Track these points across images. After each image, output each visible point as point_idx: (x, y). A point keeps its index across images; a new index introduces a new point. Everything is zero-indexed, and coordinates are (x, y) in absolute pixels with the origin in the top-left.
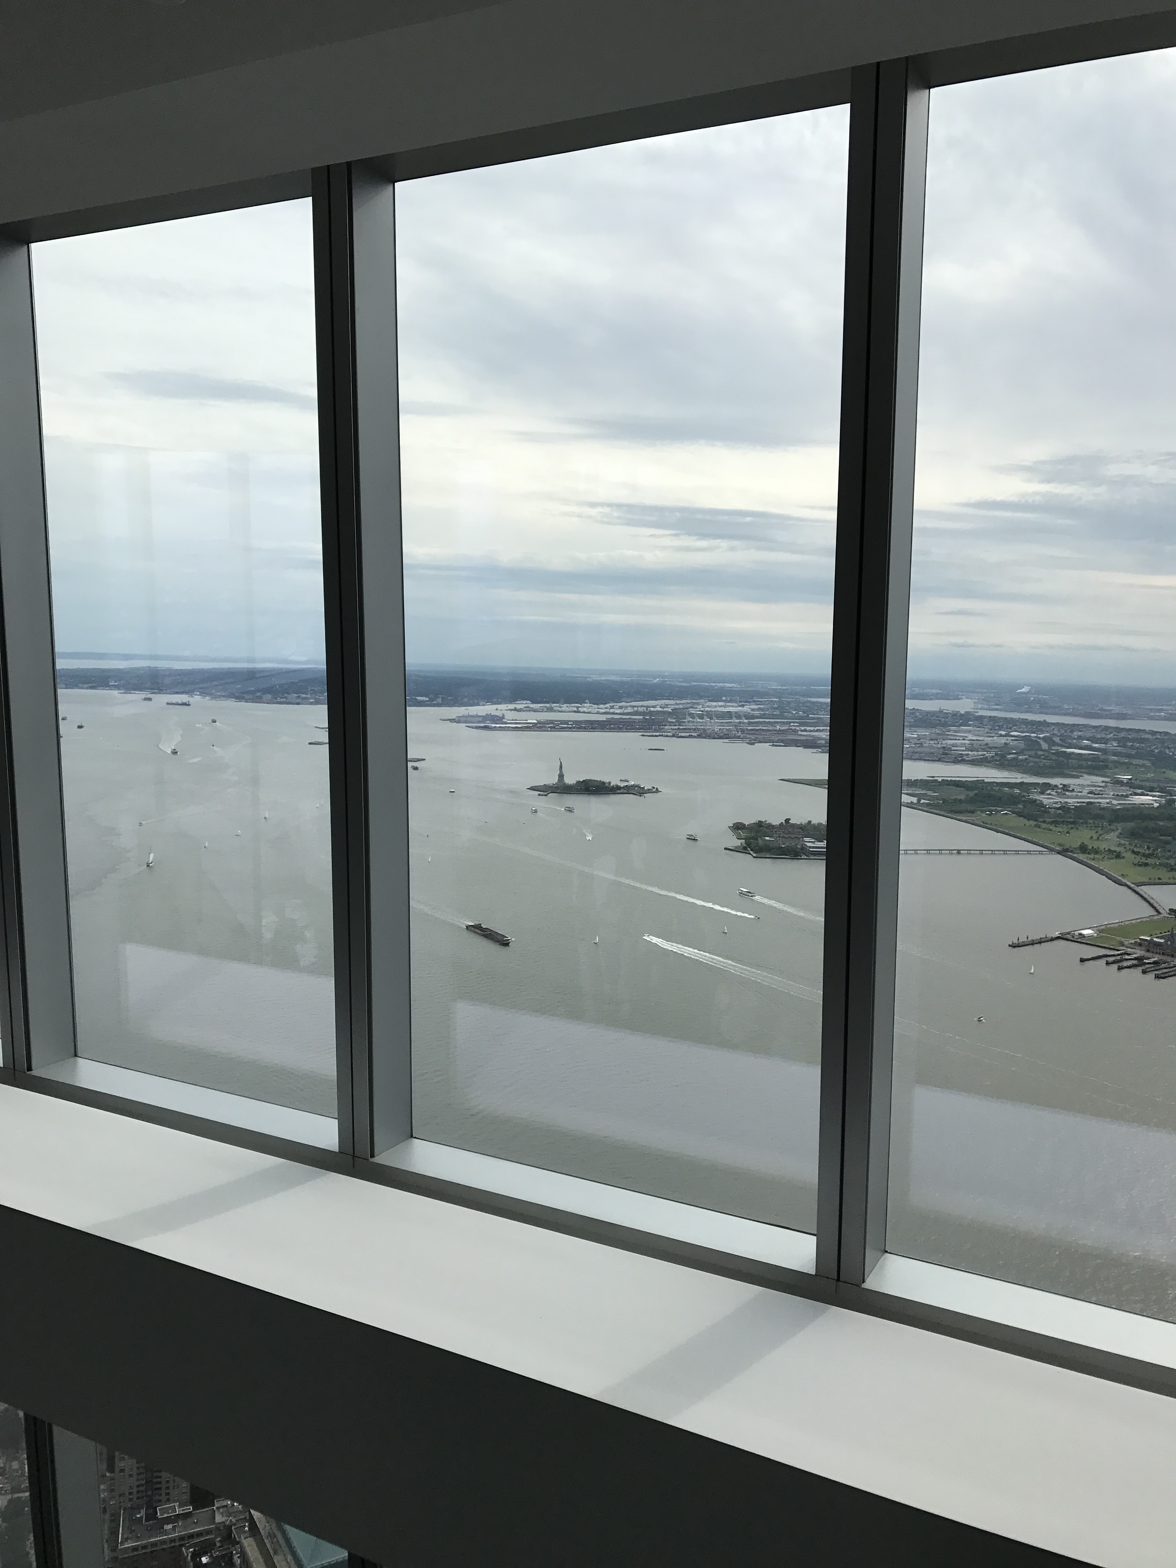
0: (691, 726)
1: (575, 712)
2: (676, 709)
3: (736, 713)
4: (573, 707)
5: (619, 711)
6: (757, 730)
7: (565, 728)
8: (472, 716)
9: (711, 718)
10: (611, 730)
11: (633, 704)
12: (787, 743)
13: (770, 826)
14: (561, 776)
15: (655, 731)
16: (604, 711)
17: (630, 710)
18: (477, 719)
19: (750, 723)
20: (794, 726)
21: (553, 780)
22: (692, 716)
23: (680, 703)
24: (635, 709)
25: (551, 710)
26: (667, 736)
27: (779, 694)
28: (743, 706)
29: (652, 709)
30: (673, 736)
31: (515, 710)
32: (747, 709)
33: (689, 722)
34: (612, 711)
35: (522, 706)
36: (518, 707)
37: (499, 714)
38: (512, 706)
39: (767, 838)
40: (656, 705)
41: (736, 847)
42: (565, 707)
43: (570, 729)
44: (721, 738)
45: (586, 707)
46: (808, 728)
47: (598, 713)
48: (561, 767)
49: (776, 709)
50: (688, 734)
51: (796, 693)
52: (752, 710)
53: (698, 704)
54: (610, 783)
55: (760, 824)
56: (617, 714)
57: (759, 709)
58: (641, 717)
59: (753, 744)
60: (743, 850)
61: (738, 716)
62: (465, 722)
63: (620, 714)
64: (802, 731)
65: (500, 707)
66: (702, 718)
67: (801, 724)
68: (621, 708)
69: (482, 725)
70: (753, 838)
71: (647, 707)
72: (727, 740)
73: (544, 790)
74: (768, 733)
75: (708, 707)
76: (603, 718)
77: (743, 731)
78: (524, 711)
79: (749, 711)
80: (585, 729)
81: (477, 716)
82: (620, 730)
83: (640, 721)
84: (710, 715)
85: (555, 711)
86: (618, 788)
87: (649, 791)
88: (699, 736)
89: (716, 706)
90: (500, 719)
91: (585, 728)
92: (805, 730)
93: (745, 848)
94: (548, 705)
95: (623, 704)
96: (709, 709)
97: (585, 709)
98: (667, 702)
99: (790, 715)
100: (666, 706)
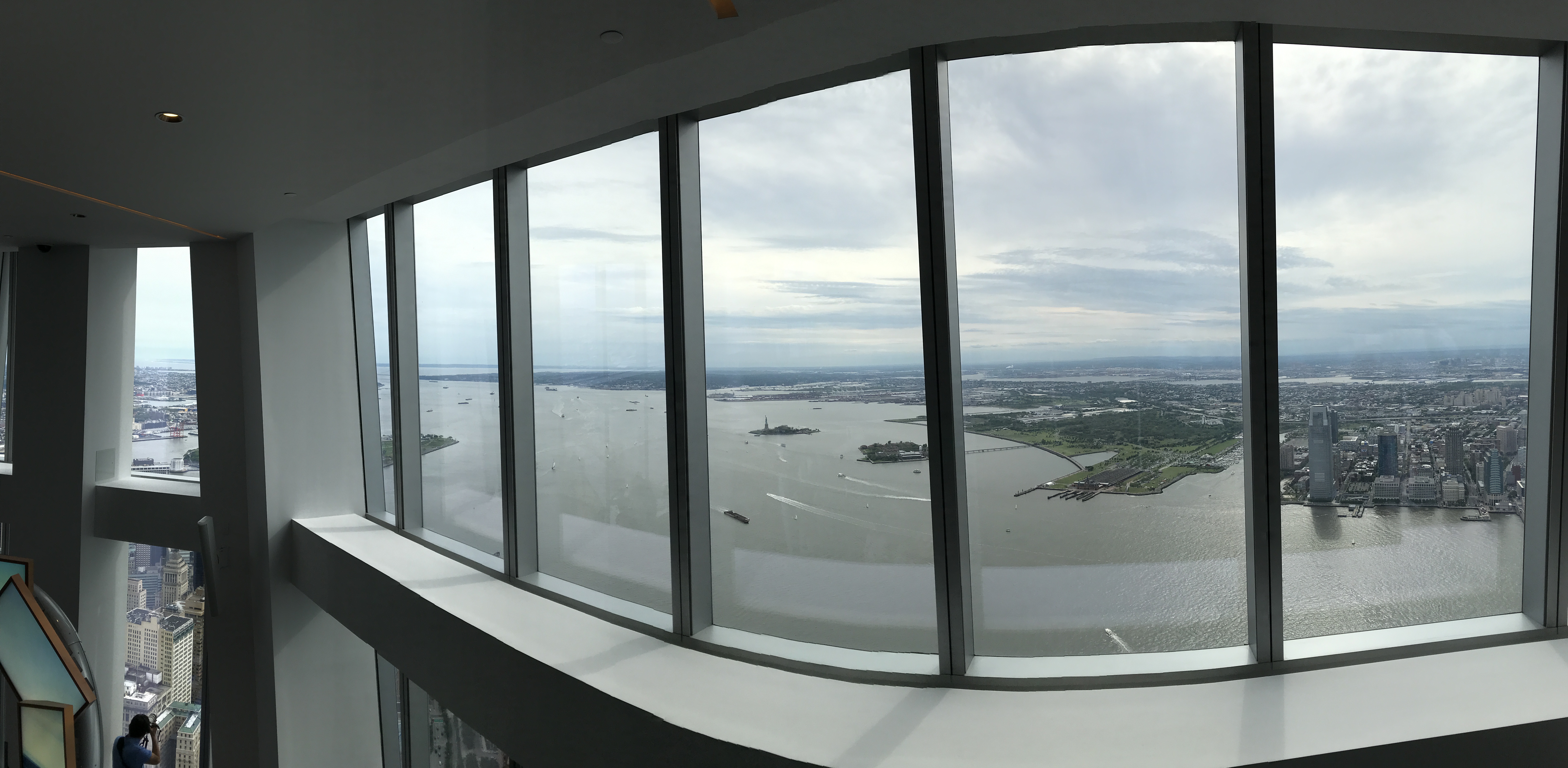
0: (835, 395)
1: (773, 390)
2: (826, 387)
3: (858, 387)
4: (772, 387)
5: (796, 389)
6: (869, 396)
7: (767, 399)
9: (845, 391)
10: (792, 399)
11: (804, 385)
12: (886, 401)
13: (881, 446)
14: (766, 425)
15: (816, 399)
16: (788, 389)
17: (802, 388)
19: (865, 392)
20: (889, 392)
21: (762, 427)
22: (835, 390)
23: (829, 384)
24: (805, 387)
25: (760, 389)
26: (822, 401)
27: (879, 376)
28: (861, 383)
29: (814, 387)
30: (826, 401)
31: (741, 390)
32: (863, 385)
33: (834, 393)
34: (792, 389)
35: (744, 388)
36: (743, 389)
38: (739, 389)
39: (880, 452)
40: (816, 385)
41: (863, 459)
42: (767, 388)
43: (770, 399)
44: (851, 401)
45: (778, 387)
46: (897, 393)
47: (785, 390)
48: (766, 420)
49: (879, 383)
50: (833, 400)
51: (889, 375)
52: (866, 385)
53: (838, 383)
54: (793, 428)
55: (875, 445)
56: (795, 390)
57: (869, 385)
58: (809, 392)
59: (868, 403)
60: (867, 460)
61: (859, 388)
63: (797, 391)
64: (893, 394)
65: (732, 389)
66: (841, 391)
67: (893, 391)
68: (797, 387)
70: (871, 453)
71: (811, 386)
72: (854, 402)
73: (757, 433)
74: (876, 397)
75: (843, 384)
76: (788, 393)
77: (862, 397)
78: (746, 391)
79: (864, 385)
80: (778, 399)
82: (797, 399)
83: (807, 394)
84: (844, 389)
85: (762, 390)
86: (797, 430)
87: (814, 431)
88: (839, 400)
89: (847, 384)
90: (732, 396)
91: (778, 398)
92: (895, 394)
93: (868, 459)
94: (758, 387)
95: (798, 385)
96: (843, 386)
97: (778, 389)
98: (822, 383)
99: (886, 386)
100: (821, 385)
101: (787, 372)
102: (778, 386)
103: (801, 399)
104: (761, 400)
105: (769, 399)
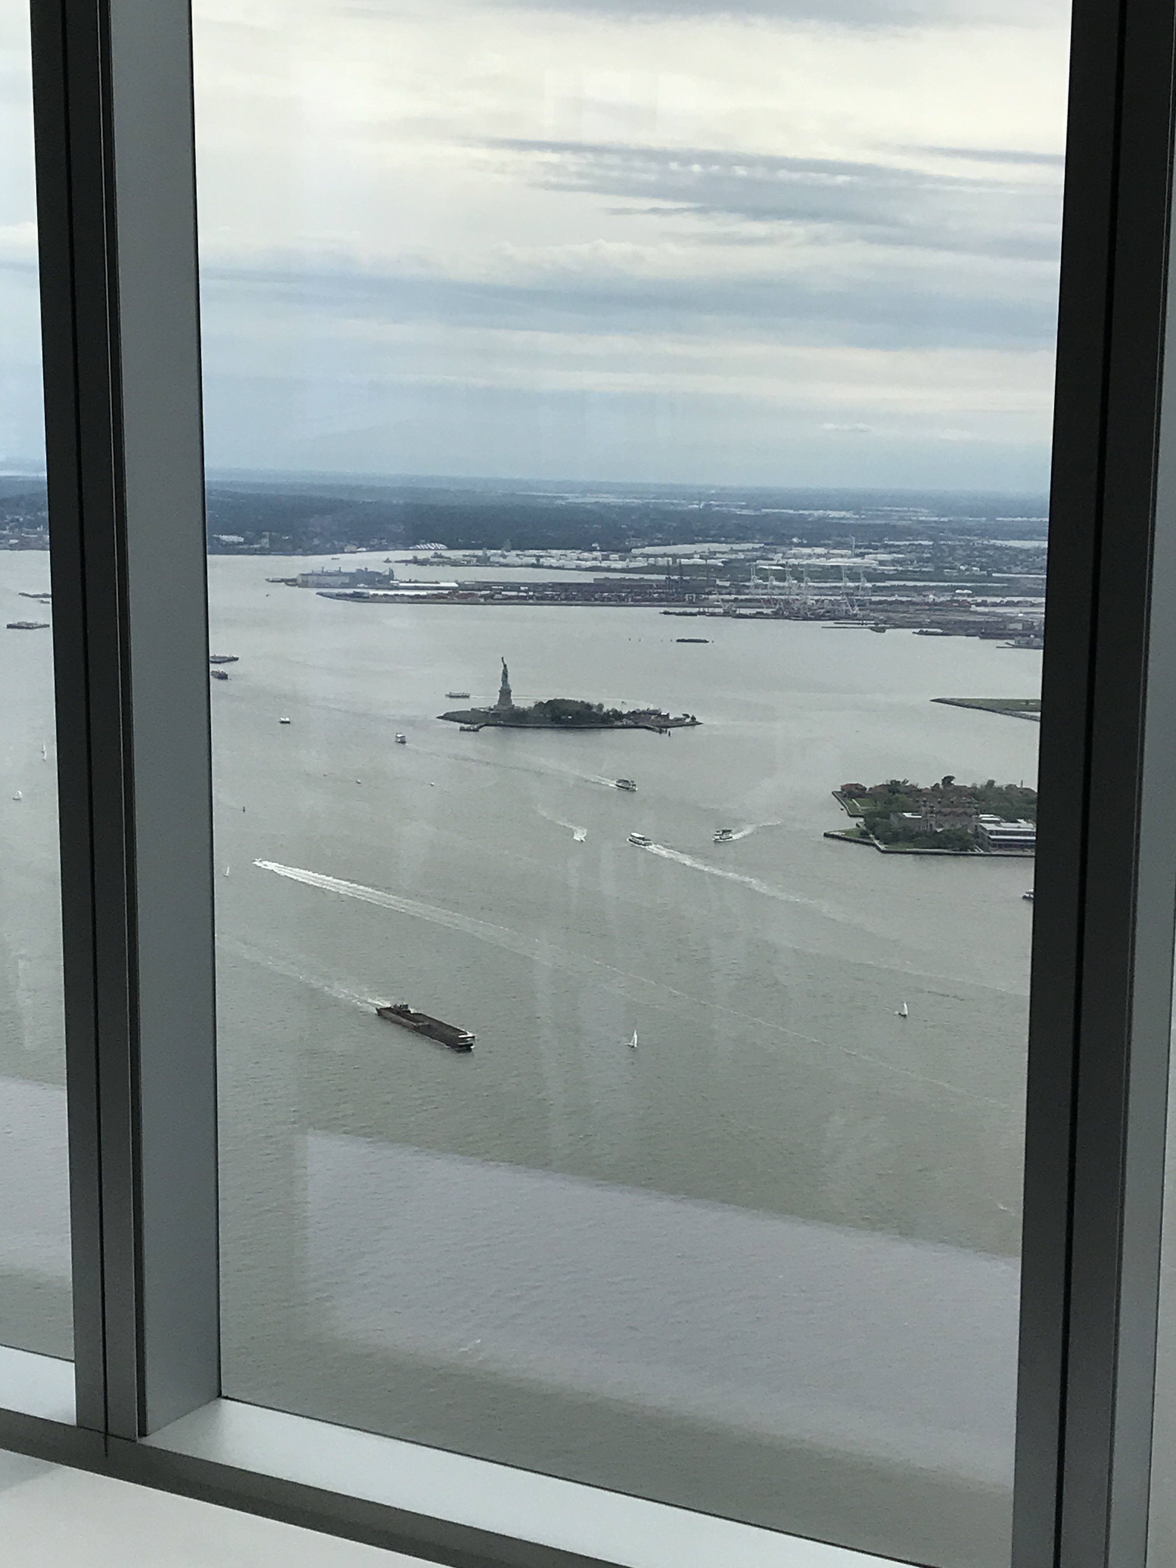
0: (760, 594)
1: (533, 566)
2: (731, 561)
3: (850, 568)
4: (529, 556)
5: (619, 564)
6: (891, 603)
7: (510, 598)
8: (330, 575)
9: (800, 579)
10: (604, 602)
11: (648, 550)
12: (949, 629)
13: (914, 792)
14: (505, 693)
15: (691, 604)
16: (589, 564)
17: (639, 562)
18: (340, 580)
19: (876, 590)
20: (963, 594)
22: (764, 574)
23: (740, 550)
24: (652, 560)
25: (484, 562)
26: (713, 614)
27: (933, 531)
28: (862, 555)
29: (684, 561)
30: (726, 614)
31: (416, 561)
32: (870, 561)
33: (757, 586)
34: (605, 564)
35: (428, 555)
36: (421, 555)
37: (384, 569)
38: (408, 555)
39: (908, 815)
40: (693, 553)
41: (847, 832)
42: (512, 556)
43: (522, 600)
44: (819, 618)
45: (554, 557)
46: (990, 600)
47: (578, 568)
48: (505, 674)
49: (928, 560)
50: (753, 611)
51: (968, 531)
52: (882, 563)
53: (775, 551)
54: (601, 706)
55: (894, 788)
56: (615, 570)
57: (894, 562)
58: (663, 577)
59: (883, 630)
60: (861, 837)
61: (853, 574)
62: (318, 585)
63: (623, 570)
64: (978, 605)
66: (783, 580)
67: (977, 592)
68: (623, 557)
69: (350, 591)
70: (879, 814)
71: (675, 557)
72: (831, 623)
73: (471, 719)
74: (912, 609)
75: (795, 556)
76: (588, 578)
77: (862, 605)
78: (432, 564)
79: (875, 564)
80: (553, 600)
81: (339, 573)
82: (621, 602)
83: (660, 585)
84: (798, 573)
85: (493, 565)
86: (618, 716)
87: (679, 723)
88: (777, 615)
89: (810, 556)
90: (384, 580)
91: (552, 598)
92: (984, 604)
93: (864, 834)
94: (479, 553)
95: (627, 549)
96: (796, 562)
97: (553, 562)
98: (714, 547)
99: (955, 573)
100: (713, 554)
101: (590, 499)
102: (554, 552)
103: (637, 603)
104: (490, 599)
105: (518, 597)
